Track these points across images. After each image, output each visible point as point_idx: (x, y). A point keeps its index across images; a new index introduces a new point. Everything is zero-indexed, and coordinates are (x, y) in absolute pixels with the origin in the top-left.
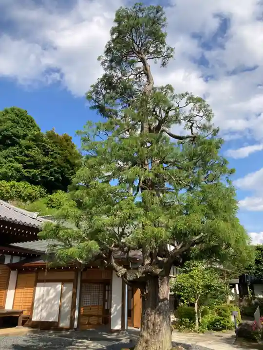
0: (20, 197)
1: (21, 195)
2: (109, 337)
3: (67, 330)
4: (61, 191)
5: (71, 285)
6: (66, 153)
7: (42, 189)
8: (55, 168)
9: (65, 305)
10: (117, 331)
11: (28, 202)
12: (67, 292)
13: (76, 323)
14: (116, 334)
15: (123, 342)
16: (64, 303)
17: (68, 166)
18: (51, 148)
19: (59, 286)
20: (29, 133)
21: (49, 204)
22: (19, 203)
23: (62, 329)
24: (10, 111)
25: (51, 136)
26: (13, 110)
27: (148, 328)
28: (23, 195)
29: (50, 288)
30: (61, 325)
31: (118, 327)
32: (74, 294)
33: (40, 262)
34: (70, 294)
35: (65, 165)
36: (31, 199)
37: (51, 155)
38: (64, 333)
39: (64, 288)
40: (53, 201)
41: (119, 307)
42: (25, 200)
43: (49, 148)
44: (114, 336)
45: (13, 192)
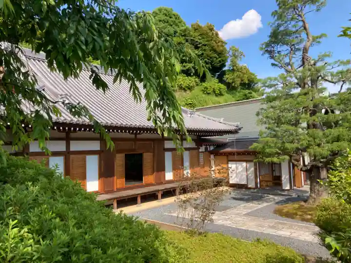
0: (181, 88)
2: (283, 194)
3: (254, 189)
5: (253, 164)
6: (212, 43)
7: (196, 79)
9: (250, 175)
10: (287, 190)
11: (188, 92)
12: (250, 168)
13: (259, 185)
14: (286, 192)
15: (293, 196)
16: (249, 174)
18: (198, 40)
19: (244, 164)
20: (178, 30)
21: (205, 91)
23: (250, 188)
24: (158, 12)
25: (197, 28)
26: (160, 10)
27: (315, 192)
28: (183, 87)
29: (238, 165)
30: (249, 186)
31: (288, 188)
32: (256, 169)
33: (228, 150)
34: (253, 169)
35: (213, 55)
36: (189, 89)
38: (252, 190)
39: (248, 165)
40: (207, 89)
41: (288, 177)
42: (185, 90)
43: (197, 42)
44: (286, 193)
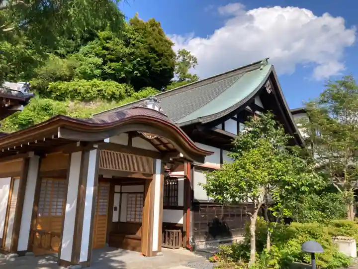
0: (104, 97)
1: (104, 95)
4: (150, 87)
6: (150, 40)
7: (128, 88)
8: (139, 59)
11: (113, 102)
17: (155, 55)
22: (103, 104)
28: (106, 94)
35: (150, 55)
36: (115, 99)
37: (134, 45)
42: (109, 101)
45: (94, 92)
